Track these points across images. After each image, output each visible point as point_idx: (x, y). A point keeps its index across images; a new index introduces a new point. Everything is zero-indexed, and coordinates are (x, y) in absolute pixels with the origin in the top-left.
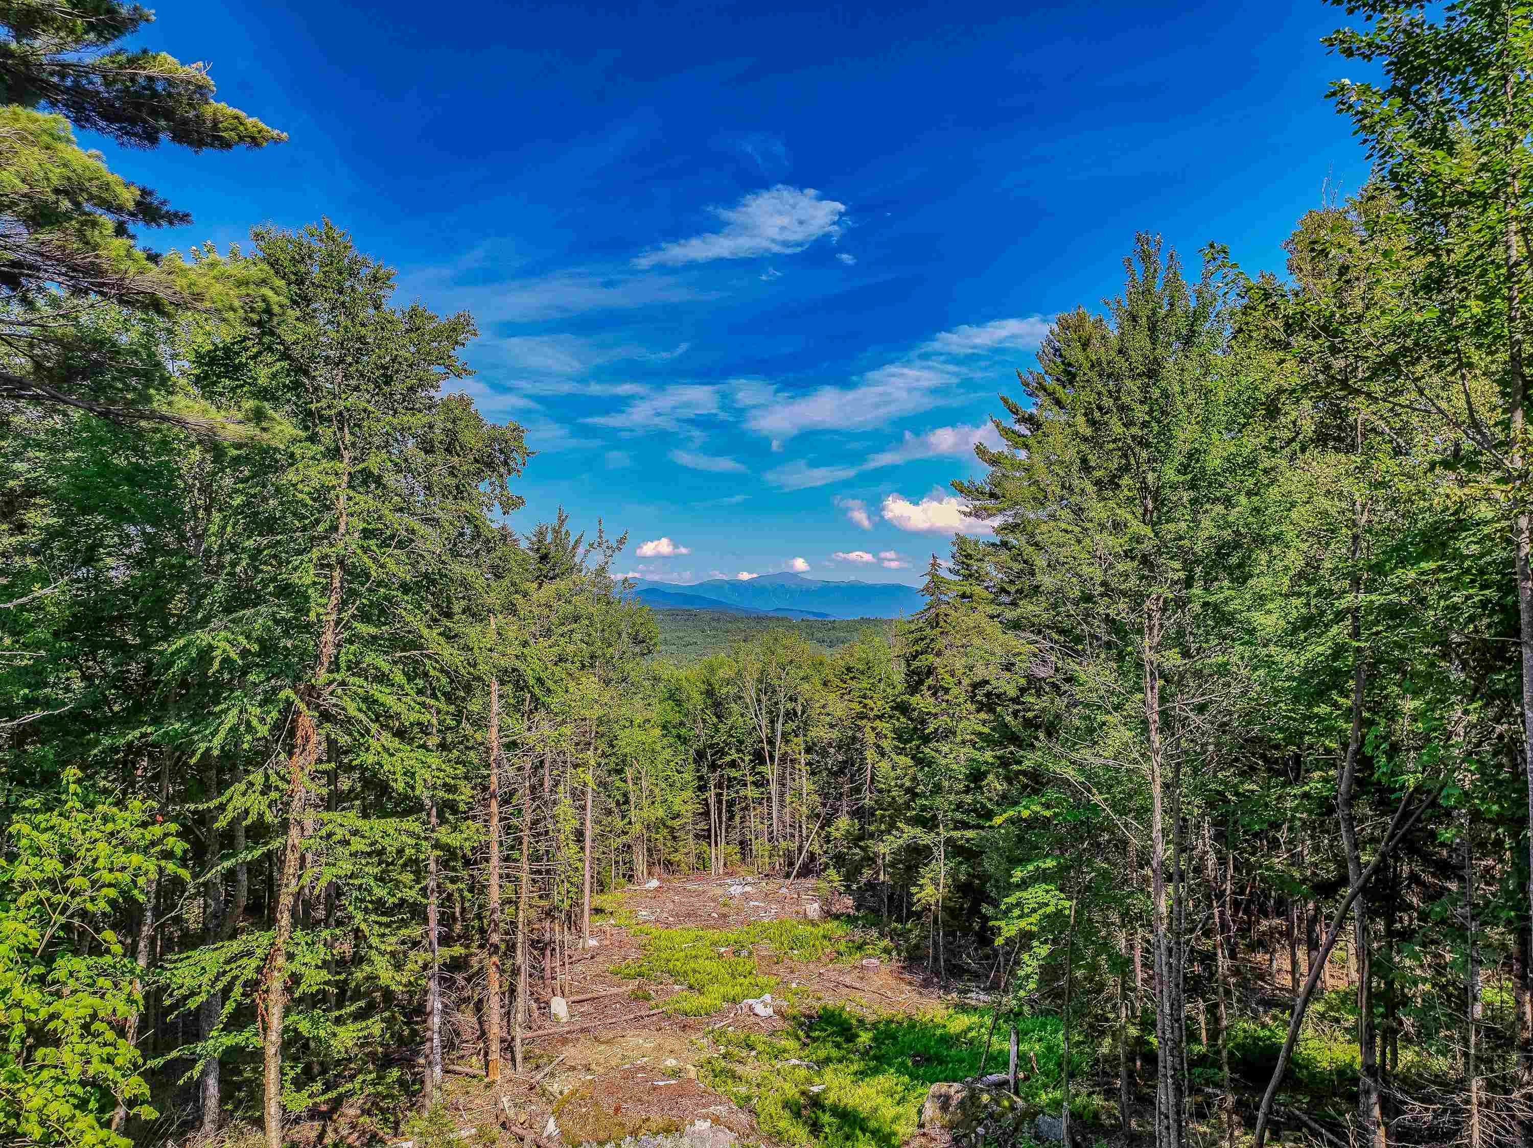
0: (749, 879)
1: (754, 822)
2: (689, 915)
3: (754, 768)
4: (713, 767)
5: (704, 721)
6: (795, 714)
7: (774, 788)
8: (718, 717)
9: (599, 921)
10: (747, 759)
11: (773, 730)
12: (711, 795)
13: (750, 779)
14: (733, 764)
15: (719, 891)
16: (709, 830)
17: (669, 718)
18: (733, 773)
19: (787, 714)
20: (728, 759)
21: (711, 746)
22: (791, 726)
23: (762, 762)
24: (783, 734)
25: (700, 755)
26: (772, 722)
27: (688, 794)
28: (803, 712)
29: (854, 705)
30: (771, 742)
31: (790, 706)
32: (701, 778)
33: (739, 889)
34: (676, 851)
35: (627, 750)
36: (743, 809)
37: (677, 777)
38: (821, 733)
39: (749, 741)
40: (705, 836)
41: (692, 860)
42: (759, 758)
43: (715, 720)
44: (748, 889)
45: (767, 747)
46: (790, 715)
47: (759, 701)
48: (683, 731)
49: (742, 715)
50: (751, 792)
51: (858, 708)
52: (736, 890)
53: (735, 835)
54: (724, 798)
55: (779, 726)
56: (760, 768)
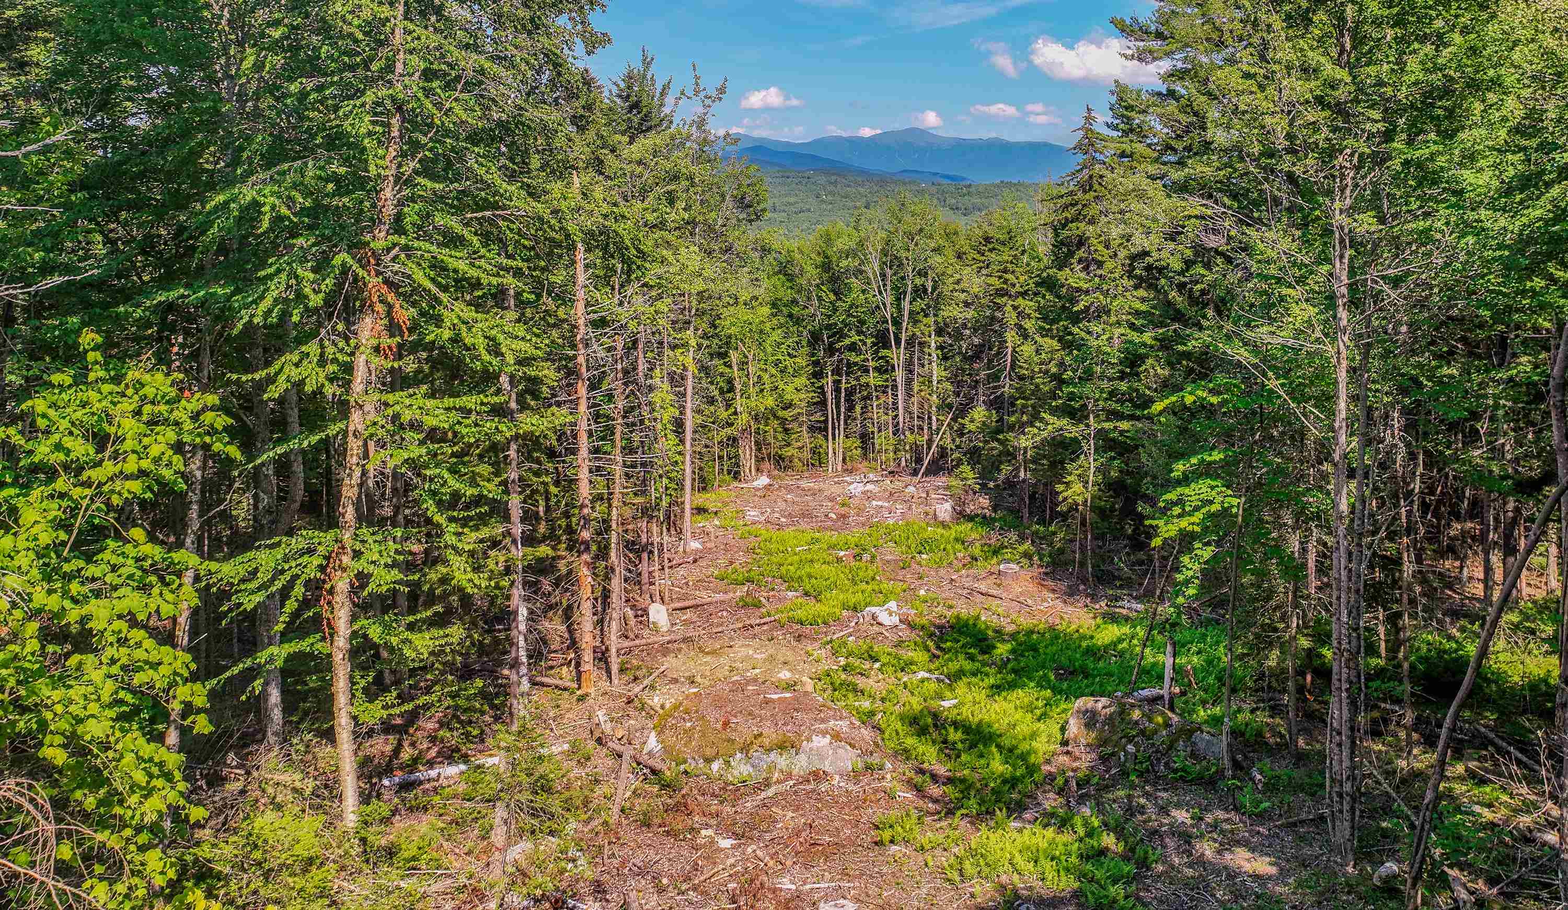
0: (871, 476)
1: (877, 414)
2: (803, 516)
3: (876, 352)
4: (831, 351)
5: (820, 299)
6: (925, 291)
7: (900, 375)
8: (836, 294)
9: (701, 522)
10: (869, 341)
11: (900, 309)
12: (828, 381)
13: (871, 364)
14: (852, 347)
15: (836, 490)
16: (826, 421)
17: (780, 294)
18: (853, 358)
19: (916, 290)
20: (847, 341)
21: (829, 327)
22: (920, 304)
23: (887, 346)
24: (911, 313)
25: (815, 338)
26: (898, 299)
27: (802, 381)
28: (934, 289)
29: (992, 280)
30: (897, 323)
31: (918, 281)
32: (816, 363)
33: (860, 488)
34: (789, 445)
35: (733, 330)
36: (864, 399)
37: (789, 362)
38: (952, 312)
39: (871, 322)
40: (820, 429)
41: (807, 455)
42: (882, 340)
43: (833, 297)
44: (870, 487)
45: (892, 329)
46: (919, 292)
47: (883, 275)
48: (795, 310)
49: (863, 292)
50: (873, 379)
51: (996, 282)
52: (856, 488)
53: (856, 427)
54: (843, 386)
55: (906, 305)
56: (883, 352)
